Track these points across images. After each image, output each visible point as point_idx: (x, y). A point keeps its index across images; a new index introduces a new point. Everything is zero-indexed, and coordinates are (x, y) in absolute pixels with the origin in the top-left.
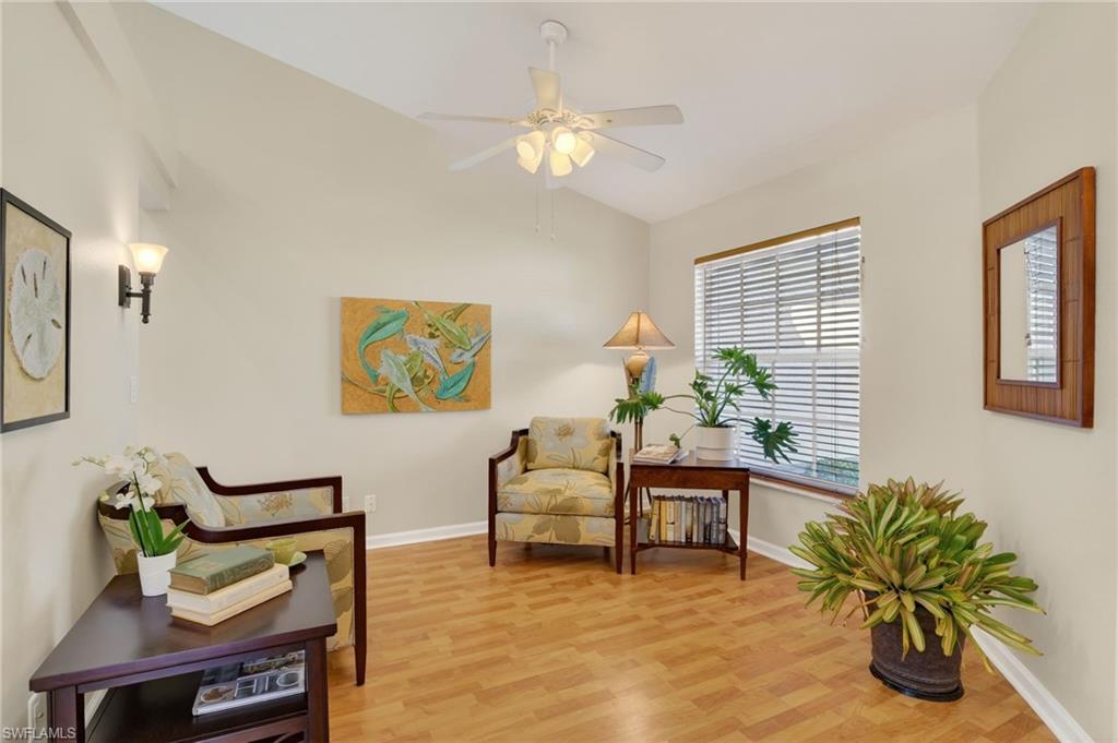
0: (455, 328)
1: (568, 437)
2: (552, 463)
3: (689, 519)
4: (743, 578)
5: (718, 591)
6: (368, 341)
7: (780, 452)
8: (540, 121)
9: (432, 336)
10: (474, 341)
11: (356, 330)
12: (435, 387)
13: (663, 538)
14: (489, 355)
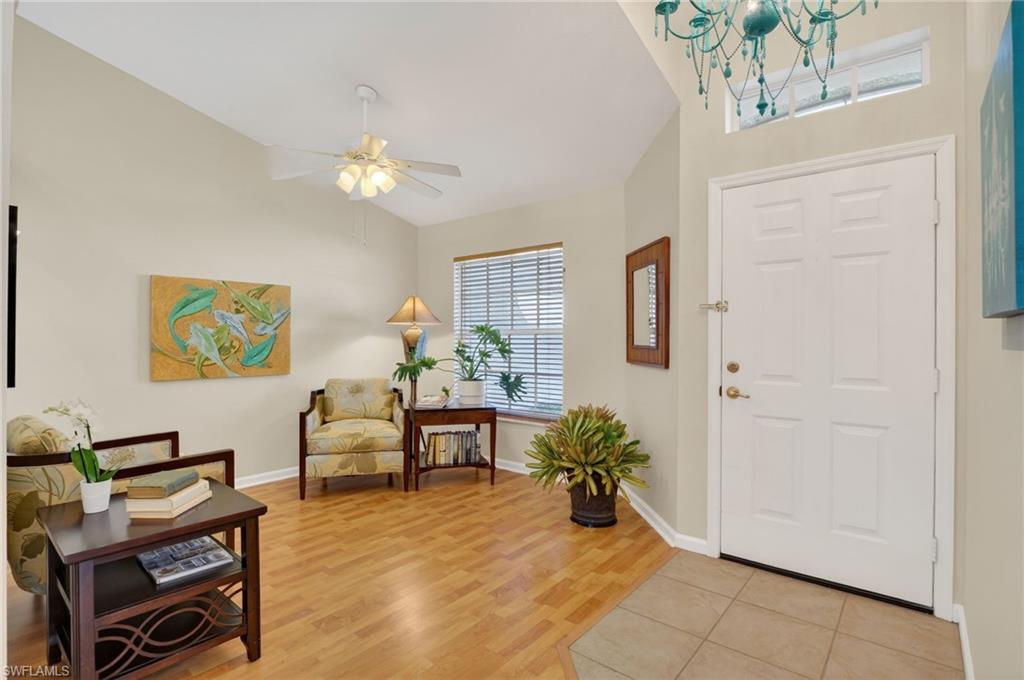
0: (258, 305)
1: (359, 394)
2: (349, 415)
3: (456, 448)
4: (492, 483)
5: (477, 493)
6: (179, 315)
7: (519, 397)
8: (357, 157)
9: (238, 311)
10: (275, 317)
11: (165, 305)
12: (241, 355)
13: (437, 462)
14: (288, 329)
